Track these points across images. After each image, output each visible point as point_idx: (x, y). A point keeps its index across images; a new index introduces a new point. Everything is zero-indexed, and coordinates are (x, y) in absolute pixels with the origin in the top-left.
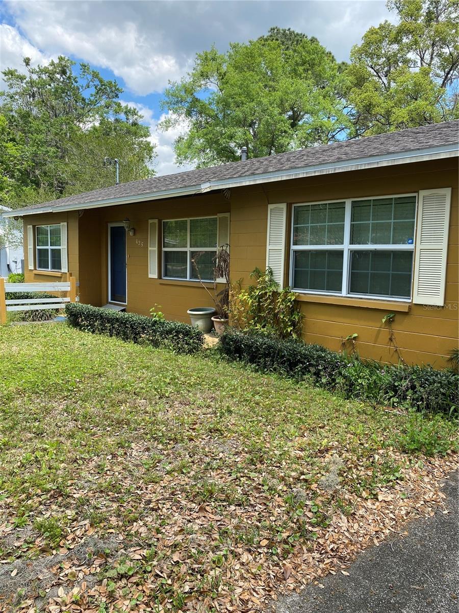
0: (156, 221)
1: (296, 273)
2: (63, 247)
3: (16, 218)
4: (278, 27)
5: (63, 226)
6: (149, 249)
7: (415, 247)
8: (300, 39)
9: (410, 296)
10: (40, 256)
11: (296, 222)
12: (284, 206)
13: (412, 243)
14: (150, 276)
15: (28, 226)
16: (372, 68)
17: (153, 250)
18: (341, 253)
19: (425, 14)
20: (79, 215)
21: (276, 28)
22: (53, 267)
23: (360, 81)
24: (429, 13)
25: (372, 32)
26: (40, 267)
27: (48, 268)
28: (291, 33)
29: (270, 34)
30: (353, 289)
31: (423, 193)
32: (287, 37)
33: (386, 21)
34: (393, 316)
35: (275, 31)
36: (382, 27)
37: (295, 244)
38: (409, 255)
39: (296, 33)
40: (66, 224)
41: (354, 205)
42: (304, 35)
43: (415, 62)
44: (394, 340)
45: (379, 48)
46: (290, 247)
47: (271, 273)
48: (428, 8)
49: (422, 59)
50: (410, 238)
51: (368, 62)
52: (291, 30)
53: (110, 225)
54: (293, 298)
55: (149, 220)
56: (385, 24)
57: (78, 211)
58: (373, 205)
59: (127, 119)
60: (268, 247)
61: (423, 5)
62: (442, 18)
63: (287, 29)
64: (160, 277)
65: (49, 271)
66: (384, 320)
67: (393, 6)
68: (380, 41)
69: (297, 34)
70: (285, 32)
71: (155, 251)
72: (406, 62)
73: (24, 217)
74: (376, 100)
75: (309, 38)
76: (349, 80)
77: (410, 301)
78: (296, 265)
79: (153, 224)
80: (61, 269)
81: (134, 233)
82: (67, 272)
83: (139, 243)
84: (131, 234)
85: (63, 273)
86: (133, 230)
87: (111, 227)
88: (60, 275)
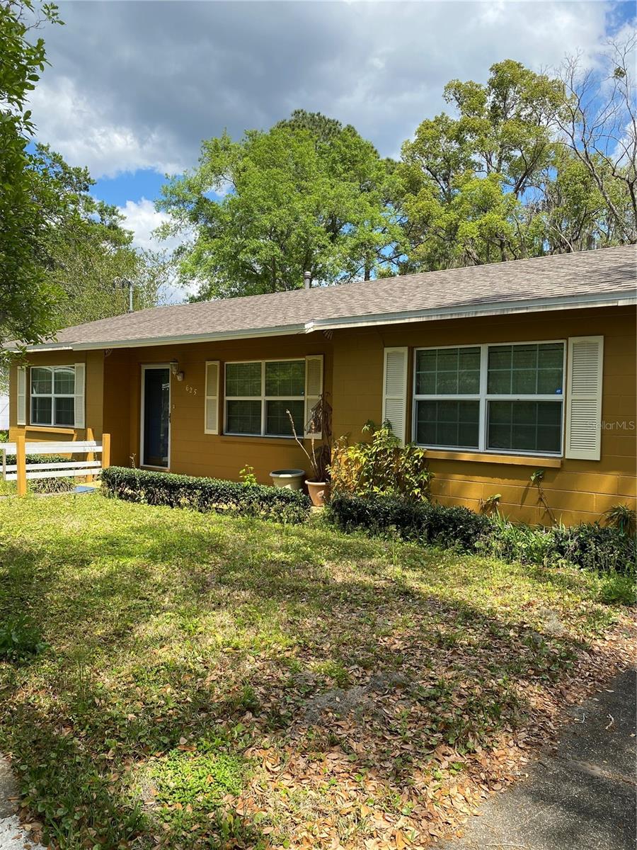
0: (217, 363)
1: (419, 426)
2: (78, 396)
4: (304, 110)
5: (79, 368)
6: (206, 397)
7: (566, 397)
8: (333, 127)
9: (559, 450)
10: (35, 407)
11: (418, 369)
12: (405, 350)
13: (561, 393)
14: (207, 432)
15: (19, 368)
16: (428, 169)
17: (212, 400)
18: (476, 403)
19: (490, 108)
20: (105, 354)
21: (302, 111)
22: (58, 421)
23: (414, 186)
24: (494, 108)
25: (426, 126)
26: (34, 421)
27: (51, 423)
28: (320, 119)
29: (293, 118)
30: (491, 443)
31: (572, 340)
32: (316, 123)
33: (443, 114)
34: (543, 473)
35: (301, 115)
36: (438, 121)
37: (418, 393)
38: (558, 405)
39: (327, 118)
40: (83, 365)
41: (492, 351)
42: (337, 122)
43: (480, 166)
44: (544, 500)
45: (435, 145)
46: (412, 396)
47: (389, 425)
48: (493, 102)
49: (489, 161)
50: (557, 388)
51: (424, 162)
52: (322, 115)
53: (144, 367)
54: (421, 455)
55: (207, 362)
56: (442, 117)
57: (106, 350)
58: (514, 351)
59: (102, 220)
60: (385, 397)
61: (488, 98)
62: (511, 114)
63: (316, 113)
64: (221, 433)
65: (51, 428)
66: (533, 478)
67: (452, 97)
68: (438, 138)
69: (329, 121)
70: (313, 117)
71: (215, 400)
72: (471, 165)
74: (437, 211)
75: (344, 126)
76: (400, 182)
77: (561, 456)
78: (419, 417)
79: (212, 368)
80: (73, 424)
81: (184, 377)
82: (84, 428)
83: (189, 390)
84: (179, 378)
85: (76, 430)
86: (181, 374)
87: (146, 370)
88: (72, 432)
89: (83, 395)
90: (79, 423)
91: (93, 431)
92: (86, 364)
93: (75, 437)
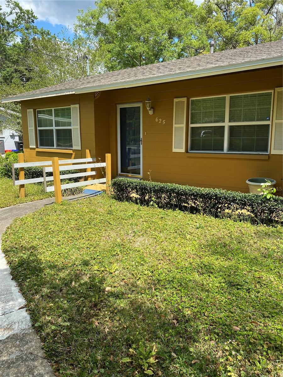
2: (75, 128)
3: (15, 103)
5: (75, 109)
6: (174, 126)
7: (272, 122)
10: (41, 136)
14: (174, 150)
15: (28, 110)
17: (179, 127)
20: (95, 97)
22: (59, 145)
26: (41, 145)
27: (54, 146)
40: (77, 106)
53: (119, 107)
55: (175, 99)
57: (94, 93)
64: (187, 151)
65: (54, 149)
71: (183, 127)
73: (21, 102)
79: (180, 103)
80: (72, 146)
81: (154, 112)
82: (80, 149)
83: (159, 121)
84: (151, 112)
85: (74, 151)
86: (153, 109)
87: (120, 108)
88: (71, 152)
89: (79, 127)
90: (77, 145)
91: (90, 151)
92: (80, 105)
93: (73, 156)
